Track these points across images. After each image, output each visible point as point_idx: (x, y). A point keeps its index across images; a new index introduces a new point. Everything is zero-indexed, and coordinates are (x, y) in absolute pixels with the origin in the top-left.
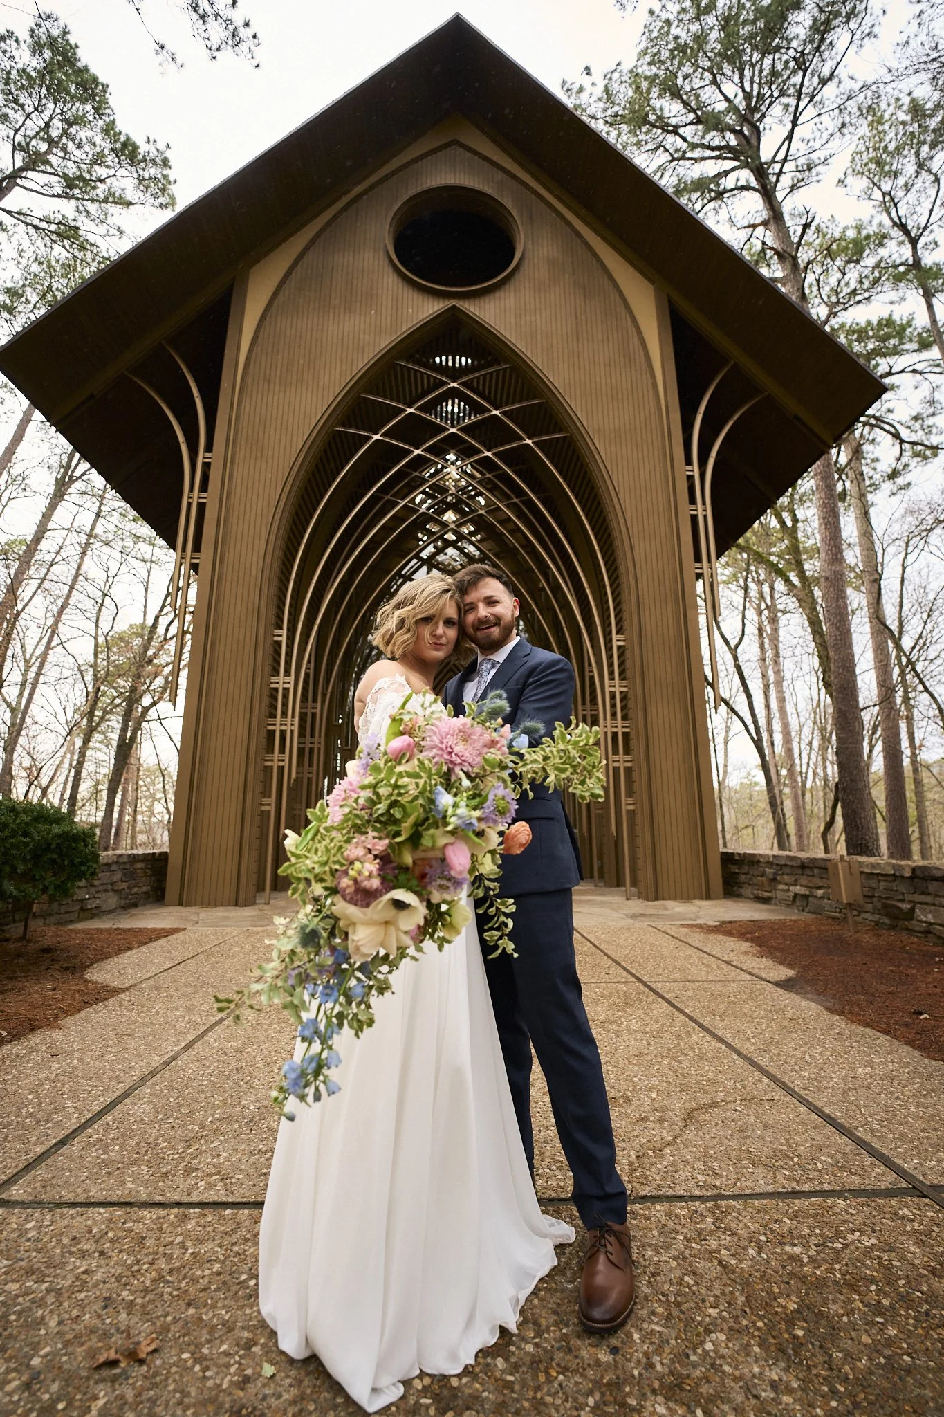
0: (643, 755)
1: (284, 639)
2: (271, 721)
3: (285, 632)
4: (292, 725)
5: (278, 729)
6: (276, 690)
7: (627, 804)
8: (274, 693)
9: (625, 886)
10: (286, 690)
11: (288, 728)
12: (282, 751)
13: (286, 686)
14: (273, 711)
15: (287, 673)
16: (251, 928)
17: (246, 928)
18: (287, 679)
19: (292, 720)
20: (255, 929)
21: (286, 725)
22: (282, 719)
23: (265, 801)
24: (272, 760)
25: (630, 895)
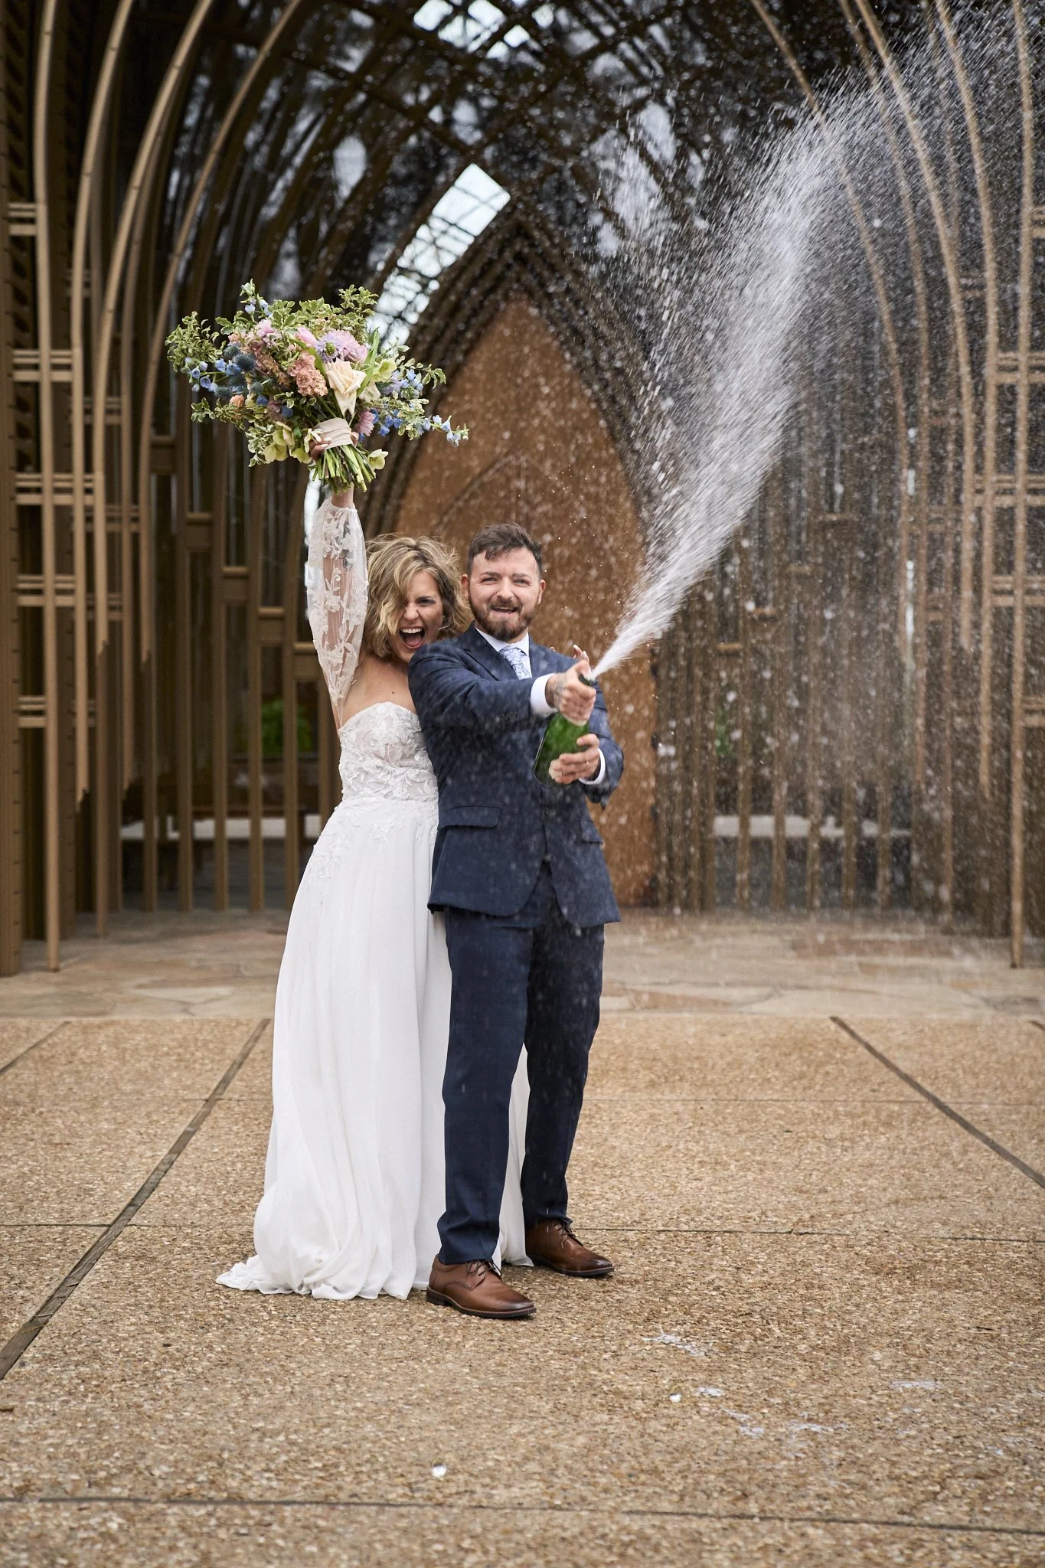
1: (41, 231)
2: (26, 479)
3: (41, 211)
4: (88, 491)
5: (48, 503)
6: (33, 387)
7: (1027, 712)
8: (26, 395)
10: (62, 391)
11: (77, 502)
12: (64, 565)
13: (62, 376)
15: (61, 340)
16: (73, 1019)
17: (62, 1020)
18: (61, 356)
19: (88, 477)
20: (85, 1020)
21: (69, 491)
22: (58, 476)
23: (28, 702)
24: (38, 592)
25: (1022, 958)
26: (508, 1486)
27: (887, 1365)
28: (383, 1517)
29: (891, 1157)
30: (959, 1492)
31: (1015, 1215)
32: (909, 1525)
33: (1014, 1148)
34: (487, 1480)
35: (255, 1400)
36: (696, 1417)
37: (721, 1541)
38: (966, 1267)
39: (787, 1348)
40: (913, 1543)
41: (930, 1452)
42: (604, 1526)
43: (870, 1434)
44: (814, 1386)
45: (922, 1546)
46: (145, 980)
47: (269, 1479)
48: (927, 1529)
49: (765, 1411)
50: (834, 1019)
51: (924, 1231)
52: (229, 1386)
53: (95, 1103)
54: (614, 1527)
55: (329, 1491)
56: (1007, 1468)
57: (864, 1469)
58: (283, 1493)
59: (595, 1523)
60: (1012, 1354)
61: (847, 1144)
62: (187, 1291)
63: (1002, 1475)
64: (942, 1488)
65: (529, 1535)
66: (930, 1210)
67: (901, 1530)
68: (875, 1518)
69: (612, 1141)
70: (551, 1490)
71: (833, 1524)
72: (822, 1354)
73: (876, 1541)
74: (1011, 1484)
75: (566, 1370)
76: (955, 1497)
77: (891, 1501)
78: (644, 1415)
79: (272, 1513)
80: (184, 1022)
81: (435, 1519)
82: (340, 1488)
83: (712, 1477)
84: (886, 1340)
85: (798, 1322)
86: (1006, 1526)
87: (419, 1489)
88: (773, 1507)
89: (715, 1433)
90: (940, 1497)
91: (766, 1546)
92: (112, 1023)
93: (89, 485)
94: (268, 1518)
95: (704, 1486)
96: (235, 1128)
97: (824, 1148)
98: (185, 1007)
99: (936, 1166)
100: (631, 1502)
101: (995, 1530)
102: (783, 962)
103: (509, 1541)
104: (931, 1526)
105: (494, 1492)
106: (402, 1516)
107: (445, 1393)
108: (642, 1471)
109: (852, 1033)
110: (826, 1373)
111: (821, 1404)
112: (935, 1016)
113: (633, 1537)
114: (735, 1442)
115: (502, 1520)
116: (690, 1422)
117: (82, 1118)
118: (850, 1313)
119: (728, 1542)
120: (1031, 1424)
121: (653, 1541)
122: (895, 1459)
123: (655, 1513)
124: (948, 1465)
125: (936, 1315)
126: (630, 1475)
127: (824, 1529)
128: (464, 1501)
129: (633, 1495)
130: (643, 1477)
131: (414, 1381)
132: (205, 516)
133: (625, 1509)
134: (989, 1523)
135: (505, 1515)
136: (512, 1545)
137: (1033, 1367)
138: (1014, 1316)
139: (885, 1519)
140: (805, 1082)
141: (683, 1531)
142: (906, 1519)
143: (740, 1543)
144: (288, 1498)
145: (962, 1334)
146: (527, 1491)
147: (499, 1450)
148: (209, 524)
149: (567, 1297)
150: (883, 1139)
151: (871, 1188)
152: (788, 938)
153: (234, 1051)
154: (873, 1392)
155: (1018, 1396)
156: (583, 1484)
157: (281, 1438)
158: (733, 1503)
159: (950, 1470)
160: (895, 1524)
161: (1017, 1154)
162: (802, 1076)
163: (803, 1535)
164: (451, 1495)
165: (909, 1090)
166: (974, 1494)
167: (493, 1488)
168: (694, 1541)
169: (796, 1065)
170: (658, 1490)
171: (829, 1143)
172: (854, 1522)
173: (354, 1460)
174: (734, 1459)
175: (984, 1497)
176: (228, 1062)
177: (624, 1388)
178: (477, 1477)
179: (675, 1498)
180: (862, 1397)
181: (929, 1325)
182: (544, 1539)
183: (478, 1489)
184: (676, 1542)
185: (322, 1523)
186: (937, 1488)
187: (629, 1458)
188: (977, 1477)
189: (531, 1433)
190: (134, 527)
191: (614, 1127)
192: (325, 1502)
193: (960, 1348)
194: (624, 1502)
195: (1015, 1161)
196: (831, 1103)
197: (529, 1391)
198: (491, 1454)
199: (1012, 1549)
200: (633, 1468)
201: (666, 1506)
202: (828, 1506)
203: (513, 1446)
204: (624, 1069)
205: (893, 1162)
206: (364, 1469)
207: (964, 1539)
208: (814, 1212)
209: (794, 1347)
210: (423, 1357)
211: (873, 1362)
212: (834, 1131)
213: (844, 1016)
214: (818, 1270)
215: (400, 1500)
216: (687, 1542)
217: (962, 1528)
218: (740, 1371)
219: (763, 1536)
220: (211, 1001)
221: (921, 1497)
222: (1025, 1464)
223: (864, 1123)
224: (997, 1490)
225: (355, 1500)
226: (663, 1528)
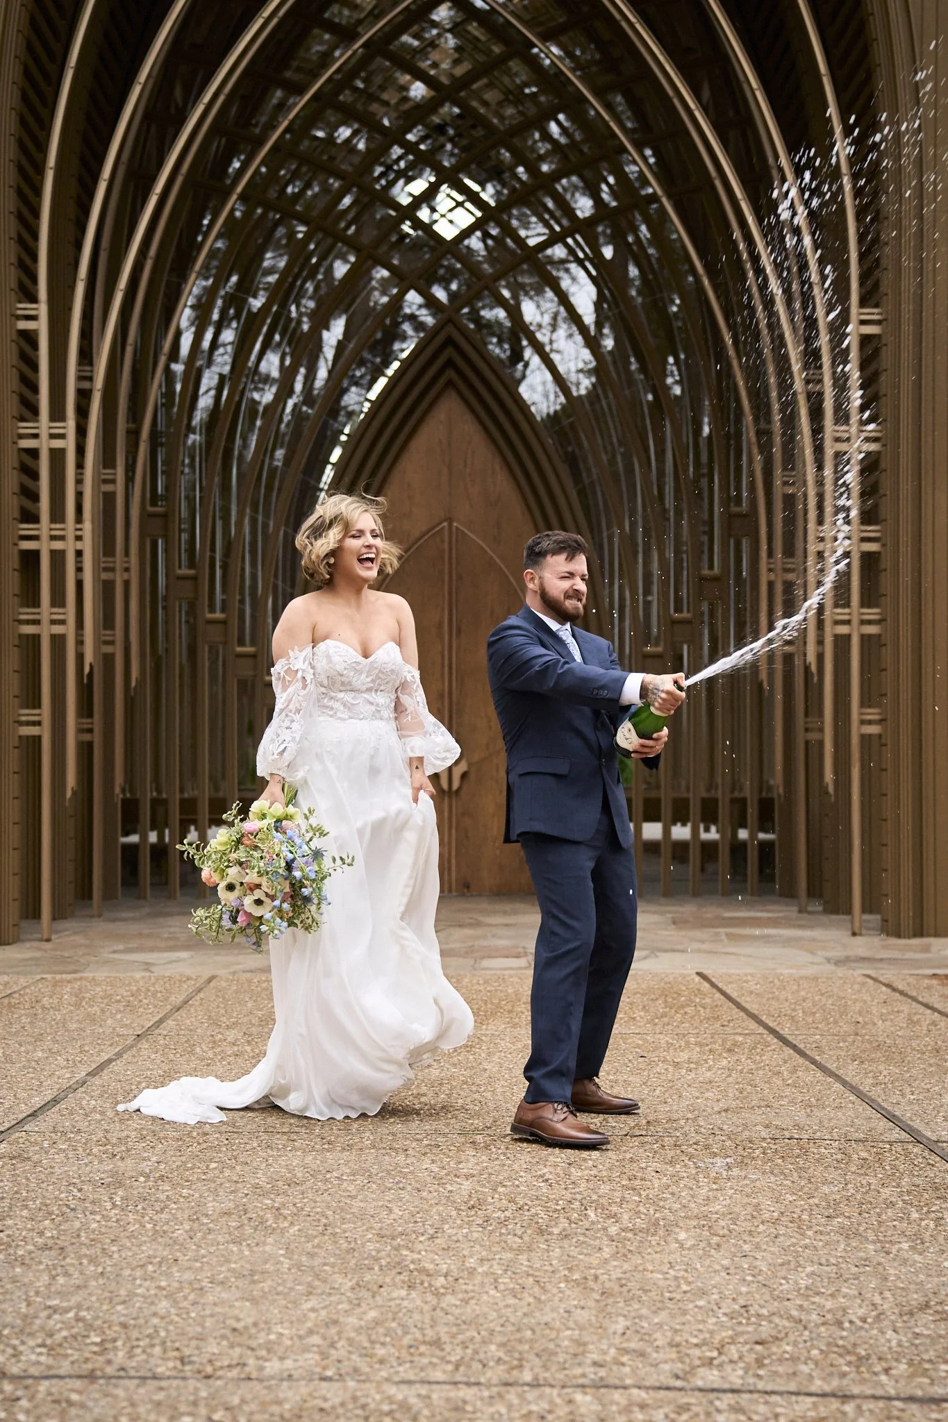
0: (906, 604)
1: (42, 327)
2: (27, 528)
3: (43, 309)
4: (79, 538)
5: (45, 548)
6: (34, 453)
7: (863, 722)
8: (28, 460)
9: (849, 911)
10: (57, 456)
11: (70, 547)
12: (58, 599)
13: (58, 444)
14: (28, 504)
15: (58, 411)
16: (49, 976)
17: (39, 977)
18: (58, 427)
19: (79, 526)
20: (58, 977)
21: (62, 538)
22: (53, 526)
23: (27, 714)
24: (37, 622)
25: (860, 928)
26: (282, 1359)
27: (689, 1243)
28: (142, 1391)
29: (730, 1076)
30: (736, 1357)
31: (830, 1120)
32: (680, 1389)
33: (838, 1068)
34: (264, 1353)
35: (61, 1280)
36: (492, 1292)
37: (484, 1409)
38: (780, 1161)
39: (598, 1230)
40: (680, 1407)
41: (714, 1320)
42: (367, 1396)
43: (659, 1305)
44: (615, 1263)
45: (689, 1410)
46: (121, 947)
47: (40, 1354)
48: (697, 1393)
49: (562, 1285)
50: (698, 974)
51: (747, 1133)
52: (42, 1267)
53: (39, 1038)
54: (378, 1397)
55: (97, 1365)
56: (787, 1334)
57: (647, 1337)
58: (49, 1367)
59: (359, 1394)
60: (810, 1233)
61: (692, 1066)
62: (44, 1185)
63: (781, 1340)
64: (720, 1353)
65: (287, 1406)
66: (757, 1117)
67: (670, 1394)
68: (647, 1384)
69: (486, 1065)
70: (325, 1362)
71: (603, 1390)
72: (630, 1235)
73: (643, 1406)
74: (788, 1348)
75: (378, 1251)
76: (731, 1361)
77: (667, 1367)
78: (442, 1291)
79: (26, 1388)
80: (143, 978)
81: (197, 1389)
82: (109, 1362)
83: (493, 1347)
84: (695, 1223)
85: (614, 1209)
86: (776, 1388)
87: (191, 1363)
88: (547, 1375)
89: (507, 1306)
90: (715, 1362)
91: (530, 1412)
92: (81, 979)
93: (79, 533)
94: (19, 1393)
95: (482, 1356)
96: (153, 1056)
97: (671, 1069)
98: (147, 966)
99: (768, 1082)
100: (405, 1372)
101: (766, 1393)
102: (665, 932)
103: (263, 1411)
104: (701, 1390)
105: (267, 1364)
106: (161, 1389)
107: (253, 1272)
108: (424, 1342)
109: (713, 985)
110: (630, 1251)
111: (620, 1279)
112: (786, 971)
113: (394, 1407)
114: (525, 1315)
115: (264, 1392)
116: (485, 1297)
117: (23, 1049)
118: (665, 1200)
119: (492, 1410)
120: (817, 1294)
121: (415, 1409)
122: (678, 1327)
123: (423, 1382)
124: (730, 1333)
125: (746, 1200)
126: (410, 1347)
127: (594, 1395)
128: (234, 1373)
129: (408, 1365)
130: (423, 1348)
131: (228, 1261)
132: (192, 572)
133: (396, 1379)
134: (761, 1385)
135: (267, 1388)
136: (266, 1416)
137: (827, 1243)
138: (816, 1201)
139: (657, 1384)
140: (666, 1020)
141: (448, 1400)
142: (679, 1383)
143: (503, 1410)
144: (51, 1372)
145: (767, 1216)
146: (300, 1363)
147: (287, 1324)
148: (194, 578)
149: (402, 1189)
150: (724, 1062)
151: (707, 1099)
152: (669, 916)
153: (177, 999)
154: (672, 1267)
155: (809, 1269)
156: (361, 1356)
157: (71, 1315)
158: (509, 1371)
159: (731, 1337)
160: (668, 1388)
161: (840, 1072)
162: (664, 1015)
163: (570, 1402)
164: (222, 1368)
165: (753, 1025)
166: (750, 1358)
167: (266, 1360)
168: (456, 1409)
169: (660, 1007)
170: (435, 1360)
171: (677, 1065)
172: (625, 1388)
173: (135, 1334)
174: (518, 1330)
175: (760, 1363)
176: (169, 1007)
177: (430, 1267)
178: (253, 1349)
179: (450, 1367)
180: (660, 1272)
181: (737, 1209)
182: (301, 1410)
183: (251, 1361)
184: (438, 1410)
185: (75, 1397)
186: (715, 1354)
187: (415, 1330)
188: (757, 1343)
189: (323, 1308)
190: (126, 576)
191: (489, 1054)
192: (91, 1377)
193: (762, 1228)
194: (397, 1372)
195: (838, 1078)
196: (684, 1035)
197: (336, 1270)
198: (279, 1329)
199: (779, 1410)
200: (415, 1340)
201: (439, 1375)
202: (602, 1372)
203: (302, 1320)
204: (510, 1012)
205: (730, 1080)
206: (141, 1343)
207: (732, 1402)
208: (651, 1118)
209: (605, 1229)
210: (245, 1240)
211: (677, 1241)
212: (684, 1056)
213: (706, 972)
214: (643, 1165)
215: (168, 1373)
216: (449, 1410)
217: (733, 1391)
218: (548, 1251)
219: (529, 1403)
220: (171, 962)
221: (698, 1362)
222: (805, 1328)
223: (711, 1051)
224: (774, 1354)
225: (122, 1373)
226: (429, 1397)
